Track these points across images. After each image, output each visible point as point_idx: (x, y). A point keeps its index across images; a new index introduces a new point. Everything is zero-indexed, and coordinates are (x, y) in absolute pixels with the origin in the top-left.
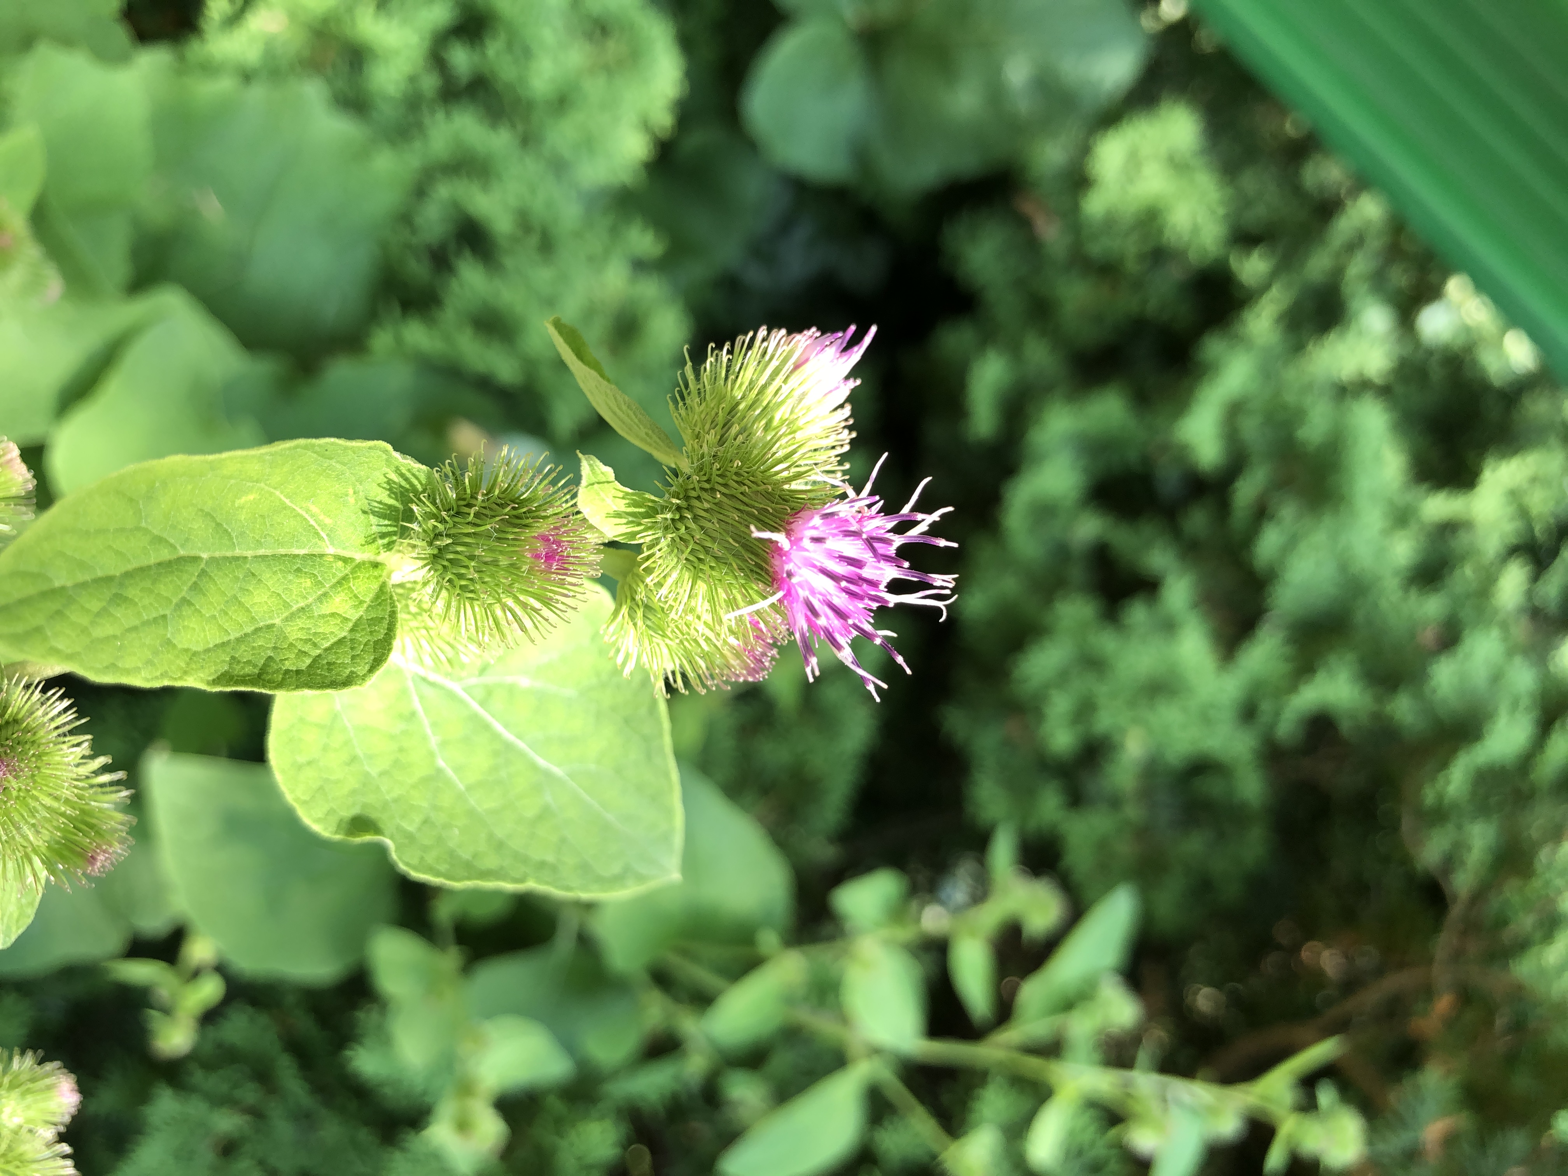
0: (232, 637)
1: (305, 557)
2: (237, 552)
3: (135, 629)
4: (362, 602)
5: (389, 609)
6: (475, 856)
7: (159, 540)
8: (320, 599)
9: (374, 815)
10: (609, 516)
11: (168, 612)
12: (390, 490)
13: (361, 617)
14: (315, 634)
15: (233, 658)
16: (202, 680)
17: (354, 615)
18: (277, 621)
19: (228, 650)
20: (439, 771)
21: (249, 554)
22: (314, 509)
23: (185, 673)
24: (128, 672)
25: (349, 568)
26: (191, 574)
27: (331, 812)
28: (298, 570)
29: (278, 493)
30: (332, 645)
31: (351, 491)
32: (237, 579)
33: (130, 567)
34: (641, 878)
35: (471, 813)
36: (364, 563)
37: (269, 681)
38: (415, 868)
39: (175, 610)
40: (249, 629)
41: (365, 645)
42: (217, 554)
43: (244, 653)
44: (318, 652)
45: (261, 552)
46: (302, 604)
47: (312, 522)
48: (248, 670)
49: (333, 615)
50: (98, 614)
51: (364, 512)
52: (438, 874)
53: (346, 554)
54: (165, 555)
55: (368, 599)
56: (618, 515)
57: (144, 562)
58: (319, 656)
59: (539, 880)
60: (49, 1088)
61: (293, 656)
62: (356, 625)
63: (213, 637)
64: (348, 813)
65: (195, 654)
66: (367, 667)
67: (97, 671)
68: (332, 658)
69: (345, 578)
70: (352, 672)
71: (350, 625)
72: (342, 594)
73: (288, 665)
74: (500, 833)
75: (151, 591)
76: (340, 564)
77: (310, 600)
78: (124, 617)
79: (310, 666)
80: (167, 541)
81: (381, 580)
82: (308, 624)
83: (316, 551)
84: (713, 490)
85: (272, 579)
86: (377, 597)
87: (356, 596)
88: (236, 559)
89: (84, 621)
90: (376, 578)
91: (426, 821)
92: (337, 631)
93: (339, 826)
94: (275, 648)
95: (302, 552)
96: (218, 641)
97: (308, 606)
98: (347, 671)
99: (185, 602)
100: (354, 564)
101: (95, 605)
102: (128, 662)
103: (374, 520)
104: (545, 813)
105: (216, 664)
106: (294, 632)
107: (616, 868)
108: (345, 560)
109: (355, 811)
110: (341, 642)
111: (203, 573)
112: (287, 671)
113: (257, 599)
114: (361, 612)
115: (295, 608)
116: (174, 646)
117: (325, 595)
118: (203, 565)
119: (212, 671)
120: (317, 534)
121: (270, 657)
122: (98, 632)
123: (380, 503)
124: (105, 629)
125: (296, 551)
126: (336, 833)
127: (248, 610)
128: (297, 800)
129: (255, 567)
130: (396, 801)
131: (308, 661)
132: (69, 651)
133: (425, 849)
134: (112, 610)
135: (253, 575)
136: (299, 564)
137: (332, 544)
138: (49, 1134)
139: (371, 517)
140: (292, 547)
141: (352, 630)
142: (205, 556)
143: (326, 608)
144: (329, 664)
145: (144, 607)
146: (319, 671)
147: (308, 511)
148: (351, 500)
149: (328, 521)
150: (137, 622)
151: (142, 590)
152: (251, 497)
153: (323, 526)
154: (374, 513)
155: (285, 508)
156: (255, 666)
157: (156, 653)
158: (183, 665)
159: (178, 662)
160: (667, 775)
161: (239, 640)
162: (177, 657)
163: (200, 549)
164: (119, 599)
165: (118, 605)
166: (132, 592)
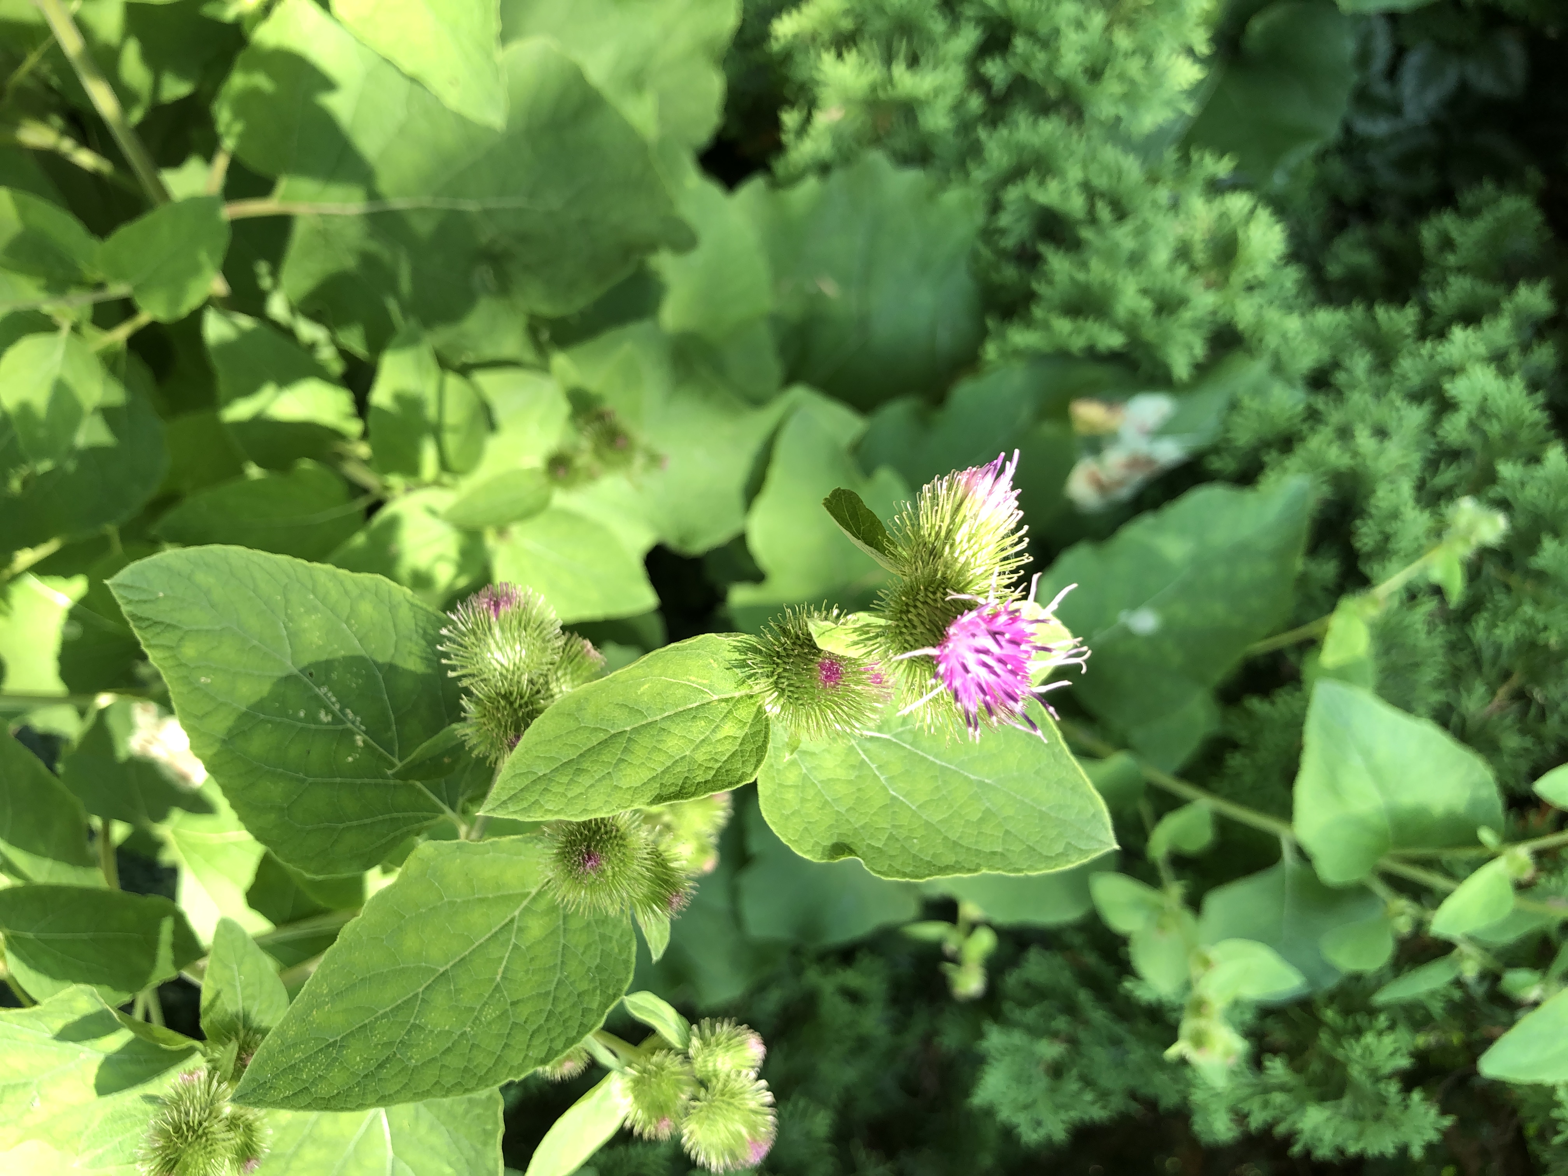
0: (659, 772)
1: (697, 708)
2: (650, 720)
3: (592, 786)
4: (745, 723)
5: (764, 723)
6: (934, 855)
7: (596, 729)
8: (714, 731)
9: (847, 841)
10: (848, 646)
11: (610, 770)
12: (739, 650)
13: (746, 734)
14: (716, 753)
15: (662, 784)
16: (644, 803)
17: (740, 734)
18: (688, 753)
19: (658, 780)
21: (658, 718)
22: (692, 678)
23: (632, 801)
24: (595, 811)
25: (731, 704)
26: (623, 740)
27: (817, 843)
28: (694, 717)
29: (663, 678)
30: (728, 758)
31: (712, 661)
32: (653, 736)
33: (582, 752)
34: (1082, 852)
35: (928, 824)
36: (742, 697)
37: (686, 794)
38: (886, 874)
39: (615, 767)
40: (669, 763)
41: (751, 751)
42: (636, 725)
43: (668, 779)
44: (720, 764)
45: (666, 714)
46: (703, 737)
47: (695, 685)
48: (672, 789)
49: (725, 738)
50: (568, 784)
51: (728, 669)
52: (905, 875)
53: (727, 696)
54: (602, 736)
55: (750, 721)
56: (856, 643)
57: (589, 745)
58: (720, 767)
61: (701, 772)
62: (743, 739)
63: (646, 775)
64: (828, 843)
65: (636, 788)
66: (753, 767)
67: (575, 815)
68: (728, 767)
69: (730, 712)
70: (743, 773)
71: (739, 740)
72: (730, 724)
73: (699, 779)
74: (953, 836)
75: (597, 761)
76: (723, 704)
77: (708, 733)
78: (585, 781)
79: (714, 776)
80: (601, 729)
81: (758, 704)
82: (709, 748)
83: (705, 701)
85: (677, 729)
86: (756, 716)
87: (740, 721)
88: (651, 723)
89: (561, 790)
90: (753, 704)
91: (891, 837)
92: (729, 748)
93: (823, 853)
94: (689, 770)
95: (694, 705)
96: (650, 777)
97: (706, 738)
98: (740, 773)
99: (621, 760)
100: (734, 701)
101: (565, 780)
102: (593, 806)
103: (738, 671)
104: (988, 814)
105: (650, 791)
106: (700, 757)
107: (1059, 848)
108: (726, 700)
109: (834, 840)
110: (734, 754)
111: (629, 739)
112: (699, 783)
113: (670, 744)
114: (746, 729)
115: (698, 741)
116: (621, 788)
117: (717, 727)
118: (628, 735)
119: (649, 795)
120: (702, 691)
121: (687, 777)
122: (570, 794)
123: (736, 660)
124: (576, 790)
125: (691, 706)
126: (822, 858)
127: (666, 752)
128: (789, 840)
129: (664, 725)
130: (863, 827)
131: (713, 773)
132: (556, 809)
133: (892, 857)
134: (575, 779)
135: (664, 729)
136: (694, 713)
137: (714, 693)
138: (753, 1075)
139: (735, 669)
140: (686, 704)
141: (741, 744)
142: (628, 729)
143: (720, 735)
144: (727, 771)
145: (595, 771)
146: (720, 778)
147: (689, 681)
148: (715, 665)
149: (705, 682)
150: (592, 782)
151: (592, 762)
152: (646, 686)
153: (704, 686)
154: (735, 667)
155: (673, 684)
156: (677, 785)
157: (609, 795)
158: (629, 797)
159: (625, 796)
161: (663, 772)
162: (625, 794)
163: (624, 727)
164: (579, 771)
165: (579, 775)
166: (585, 766)
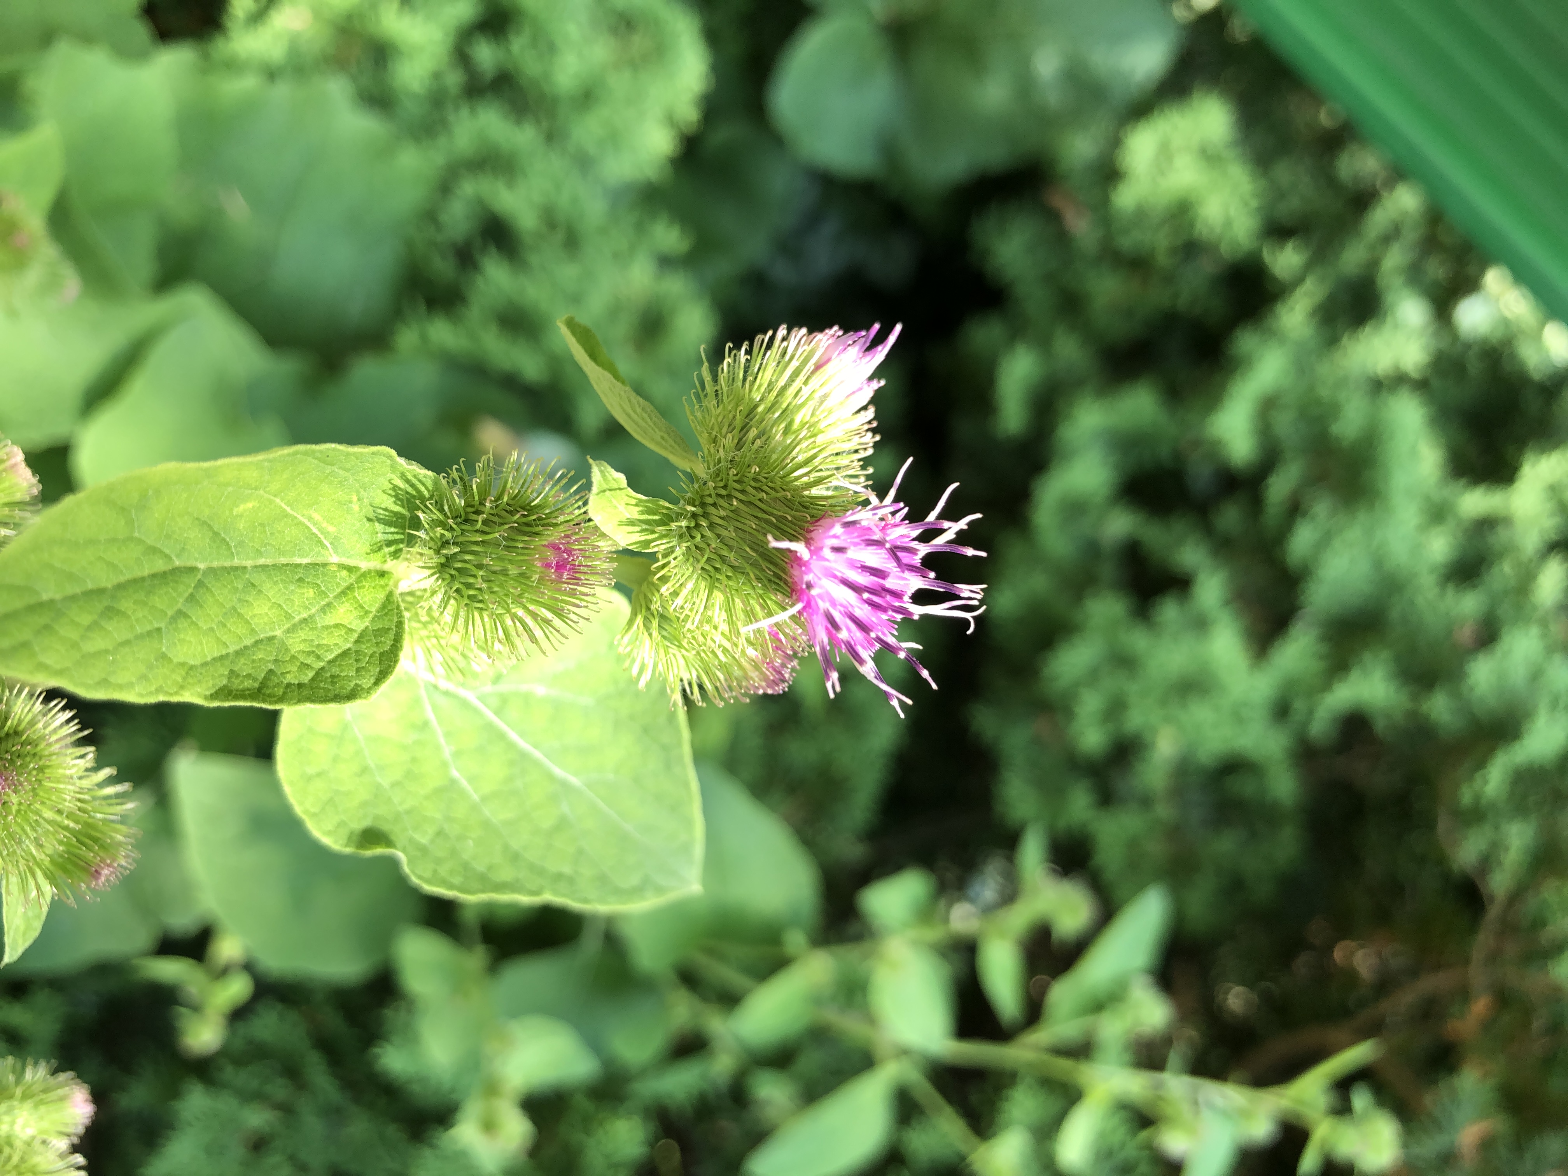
0: (231, 650)
1: (307, 566)
2: (236, 562)
3: (127, 643)
4: (367, 612)
5: (396, 620)
6: (490, 868)
7: (153, 550)
8: (323, 610)
9: (385, 827)
10: (621, 523)
11: (162, 625)
12: (396, 496)
13: (367, 628)
14: (318, 646)
15: (232, 672)
16: (199, 695)
17: (359, 626)
18: (278, 633)
19: (227, 663)
20: (453, 782)
21: (249, 563)
22: (317, 516)
23: (182, 687)
24: (121, 687)
25: (354, 577)
26: (187, 586)
27: (341, 824)
28: (301, 580)
29: (278, 500)
30: (337, 657)
31: (355, 498)
32: (236, 590)
33: (122, 579)
34: (660, 890)
35: (486, 824)
36: (369, 572)
37: (270, 696)
38: (428, 882)
39: (170, 623)
40: (249, 642)
41: (371, 656)
42: (215, 564)
43: (243, 666)
44: (322, 664)
45: (261, 561)
46: (304, 615)
47: (315, 530)
48: (248, 684)
49: (337, 626)
50: (89, 628)
51: (369, 520)
52: (451, 887)
53: (351, 563)
54: (160, 565)
55: (374, 610)
56: (631, 523)
57: (138, 573)
58: (323, 668)
59: (555, 892)
60: (62, 1099)
61: (295, 669)
62: (362, 635)
63: (211, 650)
64: (359, 825)
65: (192, 668)
66: (372, 680)
67: (88, 687)
68: (335, 670)
69: (350, 588)
70: (357, 685)
71: (355, 636)
72: (347, 605)
73: (289, 678)
74: (515, 844)
75: (145, 604)
76: (344, 573)
77: (313, 610)
78: (117, 630)
79: (313, 679)
80: (161, 552)
81: (388, 589)
82: (311, 635)
83: (320, 560)
84: (729, 497)
85: (272, 590)
86: (383, 607)
87: (362, 607)
88: (236, 569)
89: (73, 635)
90: (382, 587)
91: (440, 833)
92: (339, 643)
93: (350, 839)
94: (276, 661)
95: (304, 561)
96: (216, 654)
97: (310, 617)
98: (352, 684)
99: (181, 614)
100: (359, 573)
101: (85, 619)
102: (122, 677)
103: (379, 527)
104: (562, 825)
105: (213, 677)
106: (297, 644)
107: (634, 880)
108: (350, 569)
109: (366, 823)
110: (345, 654)
111: (200, 584)
112: (289, 685)
113: (257, 611)
114: (367, 622)
115: (297, 619)
116: (170, 660)
117: (329, 605)
118: (199, 576)
119: (211, 683)
120: (320, 542)
121: (271, 671)
122: (89, 647)
123: (386, 510)
124: (97, 643)
125: (298, 560)
126: (346, 845)
127: (247, 622)
128: (306, 812)
129: (256, 578)
130: (408, 812)
131: (311, 674)
132: (58, 667)
133: (438, 861)
134: (103, 623)
135: (253, 585)
136: (301, 573)
137: (336, 552)
138: (63, 1144)
139: (377, 524)
140: (294, 555)
141: (357, 642)
142: (202, 566)
143: (330, 619)
144: (332, 676)
145: (137, 620)
146: (322, 685)
147: (310, 519)
148: (355, 507)
149: (331, 529)
150: (130, 636)
151: (135, 602)
152: (250, 505)
153: (326, 534)
154: (379, 520)
155: (287, 516)
156: (255, 679)
157: (150, 667)
158: (179, 679)
159: (174, 676)
160: (686, 785)
161: (238, 653)
162: (173, 671)
163: (196, 560)
164: (111, 612)
165: (110, 618)
166: (126, 605)
